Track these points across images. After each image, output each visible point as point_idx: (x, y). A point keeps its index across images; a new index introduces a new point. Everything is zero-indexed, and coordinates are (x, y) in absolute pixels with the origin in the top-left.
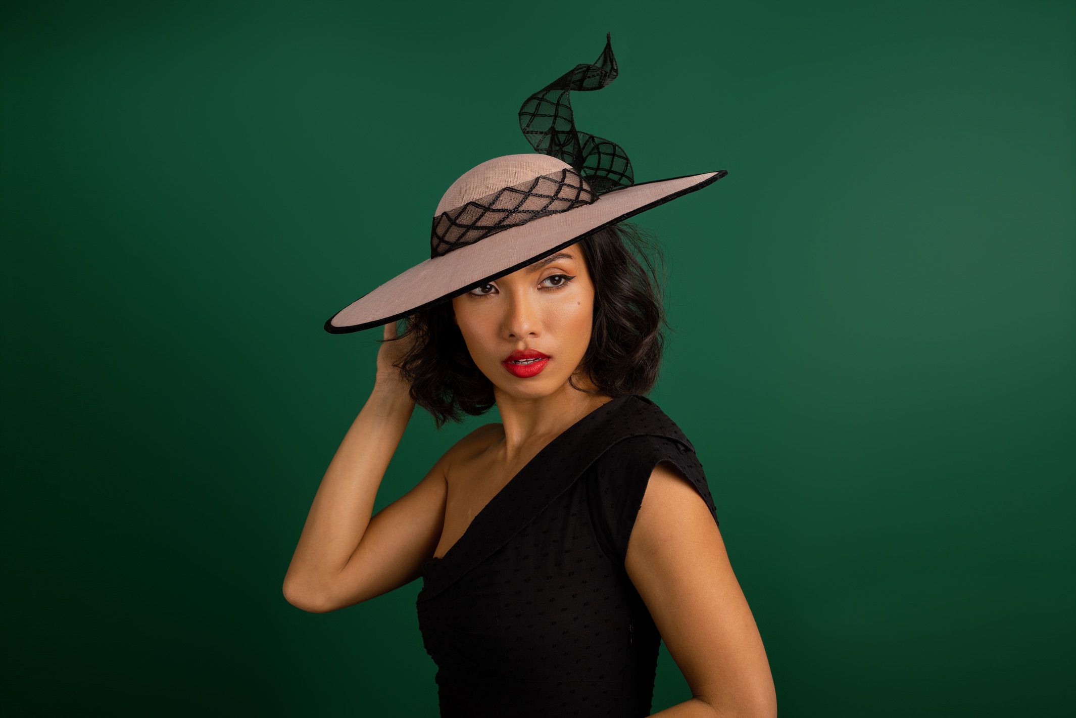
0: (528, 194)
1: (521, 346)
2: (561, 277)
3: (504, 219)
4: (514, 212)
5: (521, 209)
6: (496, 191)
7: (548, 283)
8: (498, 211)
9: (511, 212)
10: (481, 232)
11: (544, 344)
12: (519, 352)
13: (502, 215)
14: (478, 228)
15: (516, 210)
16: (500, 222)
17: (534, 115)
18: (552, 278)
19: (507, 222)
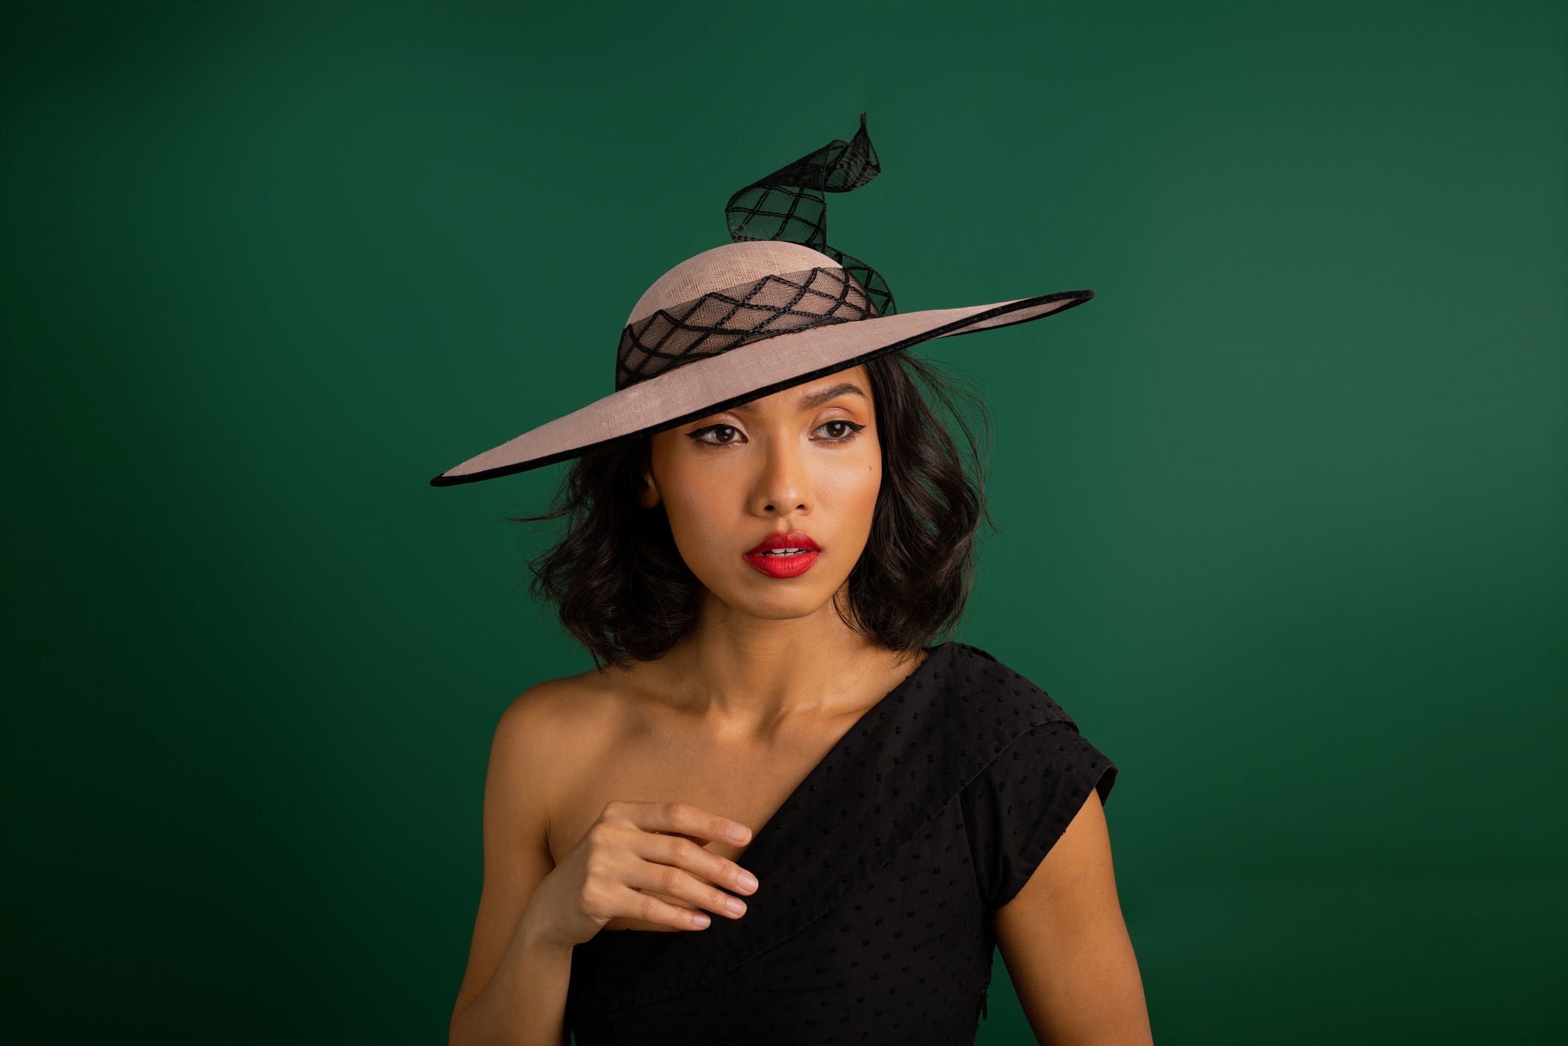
0: (804, 289)
1: (782, 526)
2: (843, 424)
3: (768, 321)
4: (784, 312)
5: (795, 308)
6: (753, 279)
7: (823, 433)
8: (759, 308)
9: (779, 312)
10: (731, 339)
11: (816, 526)
12: (776, 535)
13: (766, 315)
14: (724, 332)
15: (787, 310)
16: (761, 326)
17: (753, 212)
18: (831, 426)
19: (773, 326)
